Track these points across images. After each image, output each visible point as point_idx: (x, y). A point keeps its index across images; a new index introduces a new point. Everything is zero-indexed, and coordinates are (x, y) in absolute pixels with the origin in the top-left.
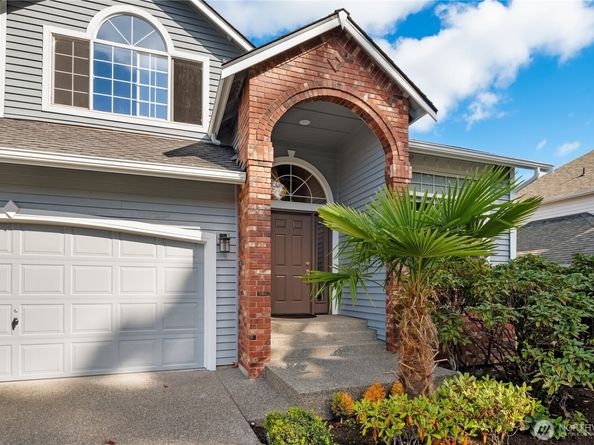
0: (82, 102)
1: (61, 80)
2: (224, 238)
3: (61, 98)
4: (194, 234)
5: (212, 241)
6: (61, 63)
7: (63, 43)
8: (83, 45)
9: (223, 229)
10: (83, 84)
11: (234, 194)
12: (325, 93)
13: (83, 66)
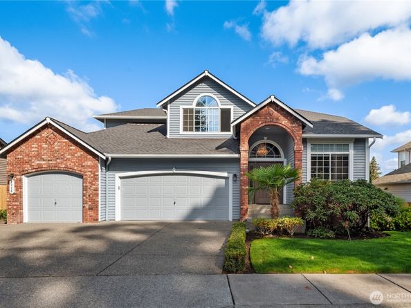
0: (191, 130)
1: (185, 123)
2: (235, 176)
3: (185, 129)
4: (225, 174)
5: (231, 176)
6: (185, 117)
7: (185, 111)
8: (191, 110)
9: (235, 172)
10: (191, 123)
11: (238, 160)
12: (268, 124)
13: (191, 117)
